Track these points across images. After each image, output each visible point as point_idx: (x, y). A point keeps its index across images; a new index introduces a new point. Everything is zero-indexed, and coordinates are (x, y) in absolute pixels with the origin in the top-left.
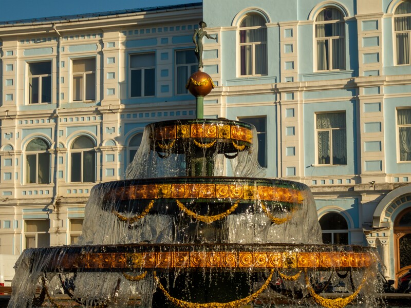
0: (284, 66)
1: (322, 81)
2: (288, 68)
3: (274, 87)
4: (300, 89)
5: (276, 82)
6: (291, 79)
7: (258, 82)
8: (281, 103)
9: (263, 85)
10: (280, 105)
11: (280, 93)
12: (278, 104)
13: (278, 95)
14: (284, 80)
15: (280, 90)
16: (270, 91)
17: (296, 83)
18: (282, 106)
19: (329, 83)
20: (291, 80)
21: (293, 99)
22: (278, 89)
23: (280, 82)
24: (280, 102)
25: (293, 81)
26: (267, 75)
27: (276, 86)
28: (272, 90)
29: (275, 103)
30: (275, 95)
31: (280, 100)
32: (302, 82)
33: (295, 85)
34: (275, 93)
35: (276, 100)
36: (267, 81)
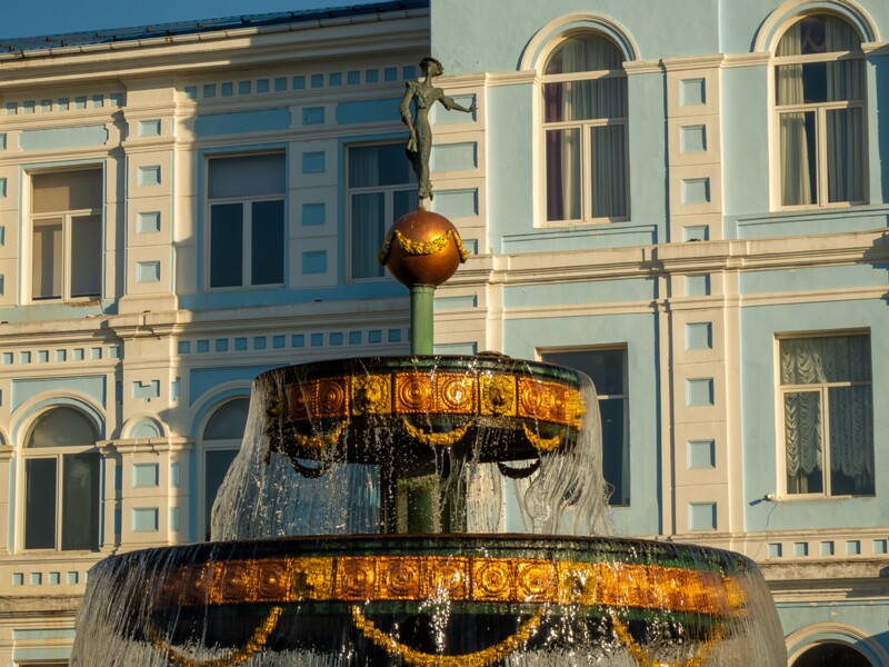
0: (680, 192)
1: (796, 237)
2: (691, 199)
3: (648, 257)
4: (728, 263)
5: (655, 240)
6: (702, 232)
7: (600, 241)
8: (672, 307)
9: (614, 250)
10: (669, 311)
11: (667, 274)
12: (662, 309)
13: (662, 281)
14: (680, 235)
15: (667, 267)
16: (637, 270)
17: (717, 243)
18: (674, 315)
19: (818, 244)
20: (700, 234)
21: (708, 293)
22: (660, 264)
23: (668, 240)
24: (667, 304)
25: (707, 238)
26: (629, 219)
27: (655, 252)
28: (643, 264)
29: (654, 305)
30: (653, 281)
31: (669, 295)
32: (735, 242)
33: (713, 252)
34: (654, 276)
35: (656, 295)
36: (629, 240)
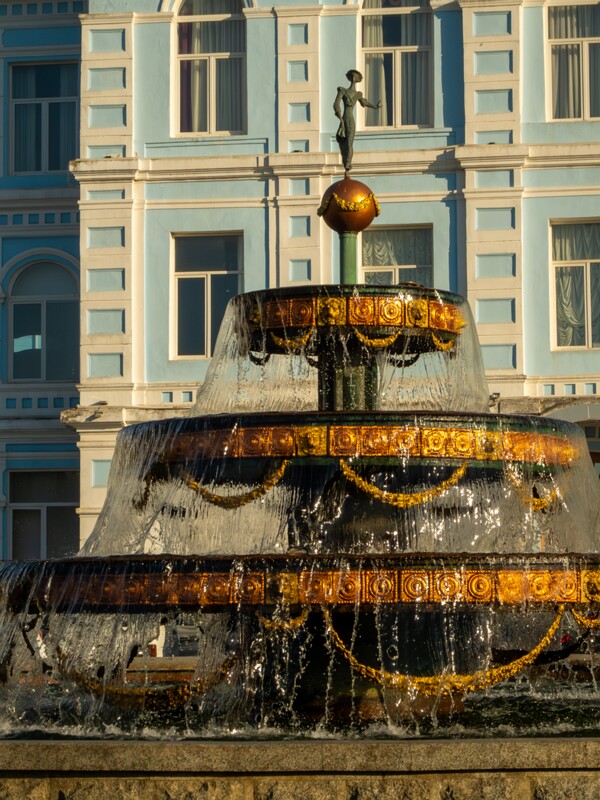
0: (287, 113)
1: (377, 152)
2: (295, 119)
3: (261, 164)
4: (324, 170)
5: (266, 150)
6: (304, 145)
7: (222, 150)
8: (279, 203)
9: (234, 157)
10: (277, 207)
11: (276, 178)
12: (271, 204)
13: (272, 183)
14: (286, 147)
15: (276, 172)
16: (252, 173)
17: (315, 155)
18: (280, 210)
19: (394, 158)
20: (302, 147)
21: (308, 193)
22: (271, 169)
23: (277, 151)
24: (275, 201)
25: (307, 149)
26: (246, 133)
27: (266, 160)
28: (257, 169)
29: (265, 201)
30: (264, 183)
31: (277, 193)
32: (329, 154)
33: (312, 161)
34: (265, 179)
35: (267, 194)
36: (246, 149)
